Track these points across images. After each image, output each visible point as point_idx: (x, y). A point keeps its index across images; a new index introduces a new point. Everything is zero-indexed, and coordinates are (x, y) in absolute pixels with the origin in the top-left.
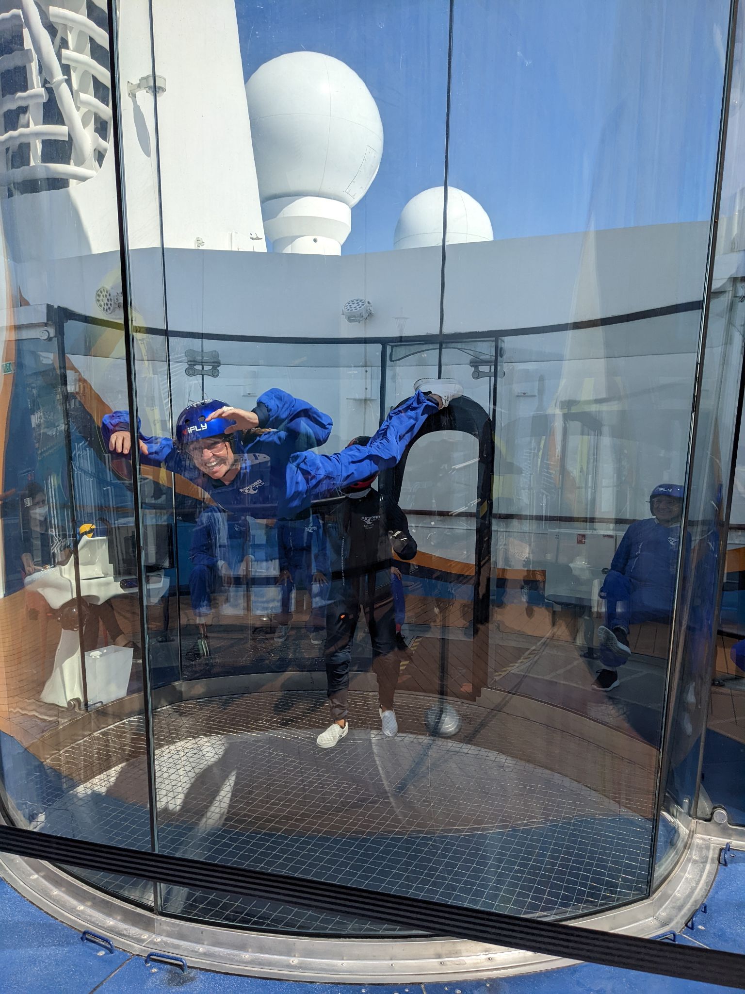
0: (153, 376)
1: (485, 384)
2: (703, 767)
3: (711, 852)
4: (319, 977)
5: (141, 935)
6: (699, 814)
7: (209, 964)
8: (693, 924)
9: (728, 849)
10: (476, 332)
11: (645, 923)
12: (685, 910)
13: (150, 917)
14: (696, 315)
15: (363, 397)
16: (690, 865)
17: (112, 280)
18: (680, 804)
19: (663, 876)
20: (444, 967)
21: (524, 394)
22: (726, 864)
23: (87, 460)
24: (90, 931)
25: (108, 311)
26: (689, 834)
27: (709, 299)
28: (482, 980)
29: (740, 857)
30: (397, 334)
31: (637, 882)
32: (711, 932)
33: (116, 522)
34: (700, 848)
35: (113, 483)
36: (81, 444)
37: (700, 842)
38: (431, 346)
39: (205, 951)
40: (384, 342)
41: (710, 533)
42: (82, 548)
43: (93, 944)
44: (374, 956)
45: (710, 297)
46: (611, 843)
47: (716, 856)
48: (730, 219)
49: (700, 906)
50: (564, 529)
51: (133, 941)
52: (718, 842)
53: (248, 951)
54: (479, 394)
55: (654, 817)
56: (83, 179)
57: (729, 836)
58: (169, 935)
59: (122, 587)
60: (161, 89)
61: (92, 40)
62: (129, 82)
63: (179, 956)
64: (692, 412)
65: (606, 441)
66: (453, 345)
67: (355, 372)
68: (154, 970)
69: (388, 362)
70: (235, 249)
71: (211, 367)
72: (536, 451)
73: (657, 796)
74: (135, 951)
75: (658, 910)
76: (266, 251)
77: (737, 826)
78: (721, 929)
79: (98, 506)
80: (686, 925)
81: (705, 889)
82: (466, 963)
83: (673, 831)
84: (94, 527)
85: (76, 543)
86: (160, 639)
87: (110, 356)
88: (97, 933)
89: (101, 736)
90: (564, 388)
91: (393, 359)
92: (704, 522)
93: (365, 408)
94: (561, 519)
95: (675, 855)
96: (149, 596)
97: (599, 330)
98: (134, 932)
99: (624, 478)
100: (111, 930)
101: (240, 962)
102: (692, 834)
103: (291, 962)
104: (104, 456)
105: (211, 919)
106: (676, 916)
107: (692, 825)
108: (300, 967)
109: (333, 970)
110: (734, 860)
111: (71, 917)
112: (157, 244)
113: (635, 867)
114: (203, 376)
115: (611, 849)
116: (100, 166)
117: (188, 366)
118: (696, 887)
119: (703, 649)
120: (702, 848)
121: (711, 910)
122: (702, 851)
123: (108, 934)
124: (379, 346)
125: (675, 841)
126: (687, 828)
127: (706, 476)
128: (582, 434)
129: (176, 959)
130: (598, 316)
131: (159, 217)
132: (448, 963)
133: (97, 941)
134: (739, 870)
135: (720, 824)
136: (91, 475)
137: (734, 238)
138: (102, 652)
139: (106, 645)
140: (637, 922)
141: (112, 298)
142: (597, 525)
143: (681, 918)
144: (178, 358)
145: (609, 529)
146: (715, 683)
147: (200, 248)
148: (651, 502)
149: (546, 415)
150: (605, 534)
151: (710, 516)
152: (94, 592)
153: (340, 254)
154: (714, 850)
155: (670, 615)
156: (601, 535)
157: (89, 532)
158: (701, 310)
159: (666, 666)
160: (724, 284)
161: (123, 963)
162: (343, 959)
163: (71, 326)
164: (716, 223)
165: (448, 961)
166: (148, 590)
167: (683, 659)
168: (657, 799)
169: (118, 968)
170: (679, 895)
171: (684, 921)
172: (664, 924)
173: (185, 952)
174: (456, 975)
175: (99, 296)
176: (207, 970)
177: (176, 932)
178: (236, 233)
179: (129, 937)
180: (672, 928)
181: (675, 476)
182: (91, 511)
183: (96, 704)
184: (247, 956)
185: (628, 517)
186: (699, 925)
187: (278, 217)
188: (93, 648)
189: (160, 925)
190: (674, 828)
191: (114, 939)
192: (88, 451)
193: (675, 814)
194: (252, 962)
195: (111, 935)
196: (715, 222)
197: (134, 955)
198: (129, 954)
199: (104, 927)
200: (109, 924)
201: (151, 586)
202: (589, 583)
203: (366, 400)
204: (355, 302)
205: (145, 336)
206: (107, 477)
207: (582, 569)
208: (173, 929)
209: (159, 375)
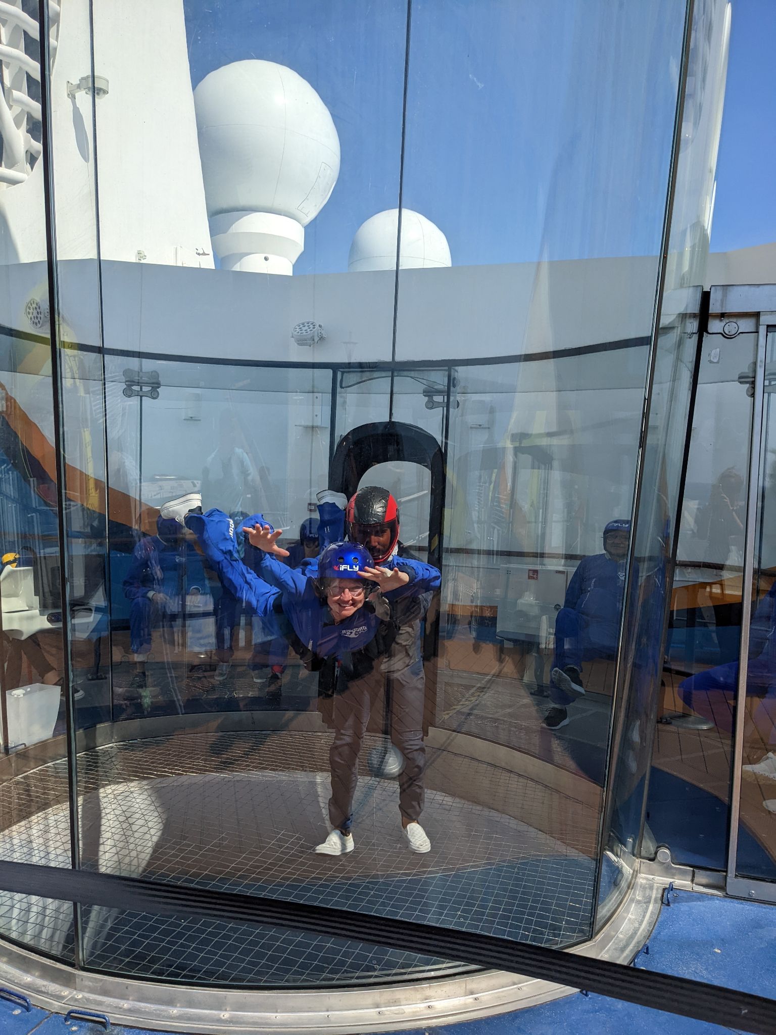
0: (84, 395)
1: (439, 412)
2: (648, 806)
3: (654, 892)
4: (250, 1031)
5: (61, 991)
6: (643, 853)
7: (133, 1020)
9: (671, 888)
10: (429, 361)
12: (627, 952)
13: (71, 973)
14: (644, 351)
15: (311, 424)
16: (633, 905)
17: (41, 293)
18: (624, 844)
19: (606, 917)
20: (382, 1017)
21: (480, 425)
22: (668, 905)
23: (10, 484)
24: (5, 988)
25: (38, 324)
26: (633, 874)
27: (658, 333)
28: (421, 1029)
29: (683, 897)
30: (346, 360)
31: (581, 924)
33: (42, 551)
34: (644, 888)
35: (38, 510)
36: (3, 467)
37: (644, 882)
38: (384, 374)
39: (130, 1006)
40: (335, 367)
41: (656, 569)
42: (6, 578)
43: (8, 1003)
44: (310, 1008)
46: (556, 886)
47: (660, 896)
48: (681, 255)
49: (643, 947)
50: (515, 565)
51: (52, 998)
52: (661, 882)
53: (176, 1006)
54: (431, 424)
55: (597, 856)
56: (13, 182)
57: (673, 876)
58: (92, 991)
59: (48, 620)
60: (102, 92)
61: (25, 33)
62: (68, 82)
63: (101, 1013)
64: (639, 448)
65: (556, 475)
66: (405, 373)
67: (301, 398)
68: (74, 1028)
69: (339, 389)
70: (179, 264)
71: (150, 388)
72: (487, 485)
73: (600, 836)
74: (54, 1008)
75: (601, 952)
76: (213, 268)
77: (680, 865)
79: (21, 534)
81: (648, 930)
82: (405, 1012)
83: (616, 871)
84: (17, 556)
86: (90, 677)
87: (40, 373)
88: (12, 991)
89: (22, 780)
90: (514, 422)
91: (343, 386)
92: (651, 559)
93: (312, 435)
94: (509, 554)
95: (618, 896)
96: (74, 630)
97: (551, 363)
98: (53, 989)
99: (574, 514)
100: (28, 987)
101: (167, 1018)
102: (636, 873)
103: (222, 1016)
104: (29, 481)
105: (136, 973)
106: (619, 958)
107: (637, 864)
108: (231, 1021)
109: (267, 1024)
110: (677, 899)
112: (94, 256)
113: (579, 909)
114: (141, 397)
115: (555, 892)
116: (32, 169)
117: (125, 386)
118: (639, 928)
119: (650, 686)
120: (646, 888)
121: (653, 951)
122: (645, 891)
123: (25, 991)
124: (329, 372)
125: (618, 880)
126: (631, 868)
127: (653, 512)
128: (533, 468)
129: (98, 1016)
130: (550, 349)
131: (95, 227)
132: (387, 1013)
133: (13, 999)
134: (682, 909)
135: (664, 863)
136: (14, 500)
137: (684, 274)
138: (26, 691)
139: (30, 682)
141: (42, 311)
142: (546, 560)
144: (114, 377)
145: (558, 565)
146: (660, 721)
147: (141, 262)
148: (605, 539)
149: (496, 448)
150: (558, 569)
151: (657, 553)
152: (15, 627)
153: (291, 274)
154: (657, 889)
155: (615, 653)
156: (552, 570)
157: (14, 562)
158: (649, 346)
159: (610, 704)
160: (674, 320)
161: (41, 1022)
162: (277, 1012)
164: (665, 258)
165: (387, 1011)
166: (73, 625)
167: (629, 696)
168: (600, 838)
169: (36, 1027)
170: (621, 936)
173: (109, 1008)
174: (395, 1025)
175: (29, 308)
176: (132, 1027)
177: (99, 988)
178: (181, 247)
179: (47, 993)
181: (622, 511)
182: (13, 540)
183: (19, 746)
184: (175, 1011)
185: (578, 552)
187: (228, 232)
188: (16, 686)
189: (82, 980)
190: (618, 867)
191: (32, 996)
192: (11, 475)
193: (619, 854)
194: (180, 1018)
195: (28, 993)
197: (52, 1013)
198: (47, 1012)
199: (20, 984)
200: (26, 981)
201: (76, 621)
202: (538, 618)
203: (313, 427)
204: (306, 324)
205: (76, 352)
206: (32, 503)
207: (530, 605)
208: (96, 984)
209: (91, 395)
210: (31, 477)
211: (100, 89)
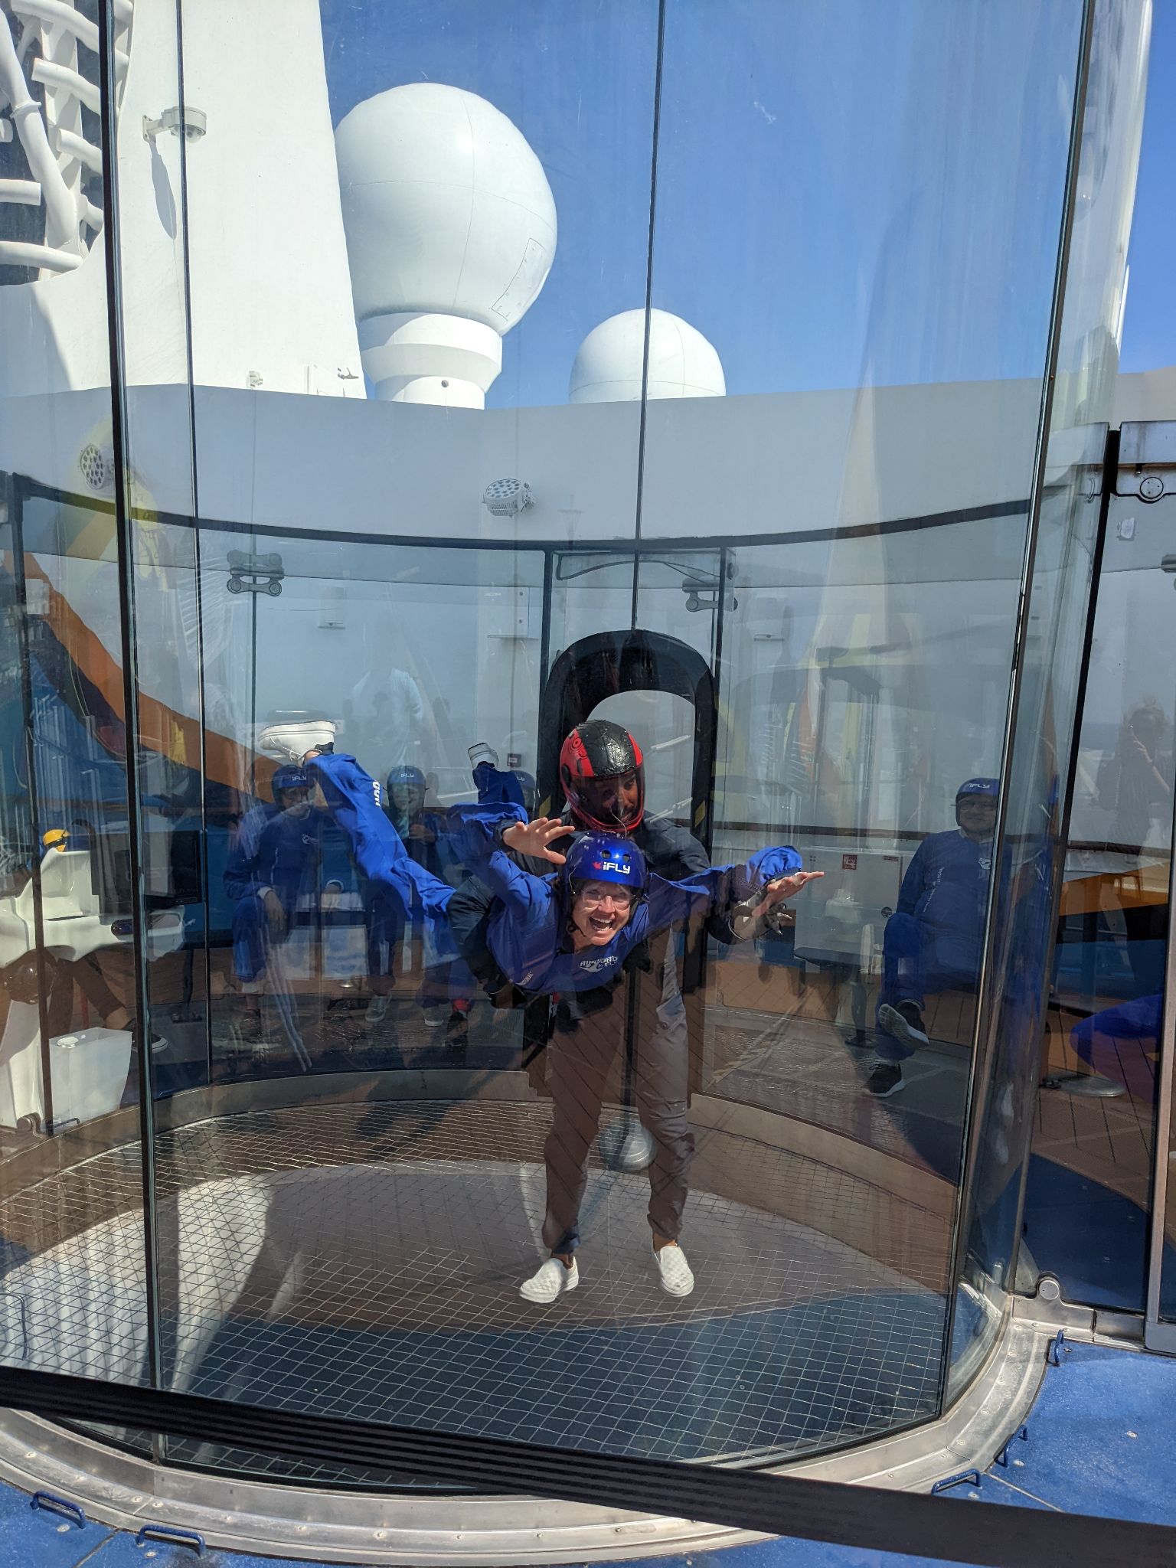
0: (168, 590)
1: (705, 619)
2: (1025, 1214)
3: (1035, 1345)
4: (420, 1558)
5: (132, 1497)
6: (1018, 1286)
7: (240, 1541)
8: (1005, 1459)
9: (1060, 1339)
10: (693, 538)
11: (933, 1457)
12: (994, 1437)
13: (145, 1468)
14: (1020, 521)
15: (512, 634)
16: (1003, 1365)
17: (101, 437)
18: (989, 1271)
19: (962, 1384)
20: (621, 1536)
21: (769, 636)
22: (1056, 1364)
23: (54, 726)
24: (46, 1492)
25: (98, 483)
26: (1003, 1318)
27: (1041, 497)
28: (681, 1555)
29: (1079, 1352)
30: (566, 538)
31: (923, 1395)
32: (1034, 1469)
33: (103, 826)
34: (1019, 1339)
35: (98, 764)
36: (44, 700)
37: (1019, 1329)
38: (623, 558)
39: (235, 1520)
40: (548, 548)
41: (1038, 854)
42: (48, 867)
43: (51, 1514)
44: (510, 1523)
45: (1041, 494)
46: (885, 1336)
47: (1043, 1351)
48: (1075, 376)
49: (1018, 1430)
50: (821, 847)
51: (117, 1507)
52: (1045, 1329)
53: (305, 1520)
54: (695, 634)
55: (949, 1291)
56: (61, 268)
57: (1063, 1320)
58: (177, 1496)
60: (195, 132)
61: (79, 42)
62: (145, 117)
63: (192, 1530)
64: (1012, 671)
65: (886, 711)
66: (656, 557)
67: (497, 594)
68: (151, 1554)
69: (554, 581)
70: (313, 392)
71: (267, 580)
72: (780, 726)
73: (953, 1260)
74: (120, 1523)
75: (954, 1437)
76: (364, 397)
77: (1074, 1304)
78: (1049, 1465)
79: (72, 801)
80: (996, 1460)
81: (1026, 1403)
82: (655, 1530)
83: (977, 1314)
84: (66, 835)
85: (37, 860)
86: (177, 1018)
87: (101, 558)
88: (56, 1496)
89: (74, 1174)
90: (821, 631)
91: (562, 576)
92: (1030, 838)
93: (514, 651)
94: (814, 831)
95: (980, 1351)
96: (150, 946)
97: (878, 540)
98: (119, 1493)
99: (912, 770)
100: (81, 1490)
101: (292, 1537)
102: (1007, 1317)
103: (375, 1535)
104: (84, 720)
105: (247, 1469)
106: (981, 1446)
107: (1008, 1303)
108: (390, 1543)
109: (444, 1547)
110: (1069, 1356)
111: (15, 1469)
112: (183, 379)
113: (920, 1372)
114: (255, 593)
115: (884, 1346)
116: (89, 247)
117: (230, 577)
118: (1012, 1401)
119: (1027, 1031)
120: (1023, 1339)
121: (1034, 1435)
122: (1021, 1344)
123: (76, 1497)
124: (541, 554)
125: (980, 1328)
126: (1000, 1309)
127: (1033, 766)
128: (850, 700)
129: (187, 1535)
130: (877, 519)
131: (185, 335)
132: (628, 1530)
133: (58, 1508)
134: (1077, 1372)
135: (1050, 1301)
136: (60, 750)
137: (1079, 406)
138: (79, 1038)
139: (86, 1025)
140: (921, 1456)
141: (104, 464)
142: (870, 841)
143: (989, 1449)
144: (214, 562)
145: (888, 848)
146: (1043, 1084)
147: (254, 389)
148: (958, 807)
149: (794, 671)
150: (888, 854)
151: (1038, 829)
152: (63, 941)
153: (483, 408)
154: (1039, 1341)
155: (977, 978)
156: (878, 856)
157: (61, 842)
158: (1027, 515)
159: (969, 1058)
160: (1065, 475)
161: (100, 1544)
162: (459, 1529)
163: (35, 506)
164: (1052, 380)
165: (628, 1527)
166: (150, 939)
167: (997, 1047)
168: (953, 1264)
169: (92, 1552)
170: (985, 1413)
171: (992, 1453)
172: (962, 1459)
173: (204, 1523)
174: (640, 1548)
175: (86, 459)
176: (238, 1552)
177: (188, 1492)
178: (315, 366)
179: (110, 1500)
180: (974, 1464)
181: (986, 766)
182: (59, 810)
183: (68, 1122)
184: (304, 1528)
185: (919, 829)
186: (1015, 1459)
187: (387, 344)
188: (65, 1031)
189: (163, 1480)
190: (980, 1308)
191: (86, 1504)
192: (56, 711)
193: (981, 1286)
194: (311, 1538)
195: (81, 1499)
196: (1050, 379)
197: (118, 1530)
198: (110, 1529)
199: (69, 1486)
200: (79, 1481)
201: (155, 933)
202: (857, 928)
203: (515, 639)
204: (504, 483)
205: (155, 525)
206: (88, 754)
207: (846, 909)
208: (184, 1487)
209: (181, 589)
210: (87, 715)
211: (192, 128)
